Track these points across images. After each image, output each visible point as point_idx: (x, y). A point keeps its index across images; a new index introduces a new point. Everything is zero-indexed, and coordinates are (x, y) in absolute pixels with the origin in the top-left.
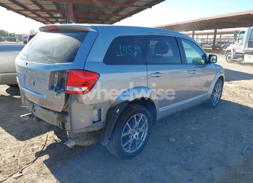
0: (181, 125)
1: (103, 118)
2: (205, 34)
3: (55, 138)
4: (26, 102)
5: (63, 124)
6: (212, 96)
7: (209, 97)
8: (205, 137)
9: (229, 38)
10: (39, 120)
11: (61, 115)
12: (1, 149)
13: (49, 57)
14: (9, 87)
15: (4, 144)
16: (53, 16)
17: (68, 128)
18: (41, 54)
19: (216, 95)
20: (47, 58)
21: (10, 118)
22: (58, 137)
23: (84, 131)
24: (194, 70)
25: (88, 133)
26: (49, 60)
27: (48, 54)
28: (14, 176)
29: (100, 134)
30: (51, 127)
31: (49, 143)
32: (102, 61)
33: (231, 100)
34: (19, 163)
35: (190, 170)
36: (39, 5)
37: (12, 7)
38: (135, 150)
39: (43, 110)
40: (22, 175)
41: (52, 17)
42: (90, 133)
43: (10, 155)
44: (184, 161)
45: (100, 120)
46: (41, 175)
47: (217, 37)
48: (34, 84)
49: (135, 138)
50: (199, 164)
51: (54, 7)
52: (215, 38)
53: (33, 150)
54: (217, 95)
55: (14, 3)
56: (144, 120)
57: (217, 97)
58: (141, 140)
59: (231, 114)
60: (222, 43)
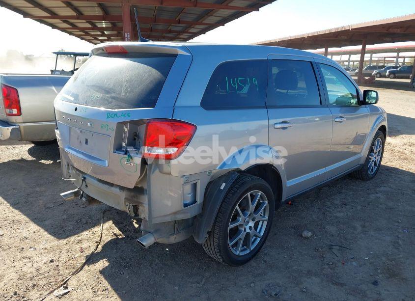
0: (319, 208)
1: (200, 199)
2: (345, 53)
3: (114, 231)
4: (70, 171)
5: (136, 209)
6: (368, 159)
7: (362, 162)
8: (360, 228)
9: (385, 60)
10: (91, 200)
11: (132, 194)
12: (31, 248)
13: (114, 98)
14: (33, 145)
15: (35, 241)
16: (96, 26)
17: (143, 215)
18: (101, 93)
19: (373, 158)
20: (110, 100)
21: (40, 196)
22: (120, 229)
23: (169, 219)
24: (341, 117)
25: (175, 223)
26: (114, 102)
27: (111, 94)
28: (56, 293)
29: (192, 224)
30: (107, 213)
31: (107, 238)
32: (199, 104)
33: (397, 167)
34: (61, 272)
35: (342, 284)
36: (75, 9)
37: (31, 13)
38: (248, 251)
39: (100, 185)
40: (68, 292)
41: (95, 28)
42: (178, 223)
43: (46, 258)
44: (329, 270)
45: (195, 202)
46: (99, 292)
47: (365, 59)
48: (87, 142)
49: (248, 230)
50: (355, 275)
51: (98, 12)
52: (362, 61)
53: (82, 250)
54: (375, 157)
55: (36, 7)
56: (263, 200)
57: (375, 161)
58: (258, 235)
59: (399, 189)
60: (374, 68)
